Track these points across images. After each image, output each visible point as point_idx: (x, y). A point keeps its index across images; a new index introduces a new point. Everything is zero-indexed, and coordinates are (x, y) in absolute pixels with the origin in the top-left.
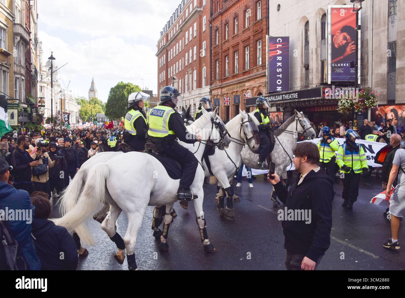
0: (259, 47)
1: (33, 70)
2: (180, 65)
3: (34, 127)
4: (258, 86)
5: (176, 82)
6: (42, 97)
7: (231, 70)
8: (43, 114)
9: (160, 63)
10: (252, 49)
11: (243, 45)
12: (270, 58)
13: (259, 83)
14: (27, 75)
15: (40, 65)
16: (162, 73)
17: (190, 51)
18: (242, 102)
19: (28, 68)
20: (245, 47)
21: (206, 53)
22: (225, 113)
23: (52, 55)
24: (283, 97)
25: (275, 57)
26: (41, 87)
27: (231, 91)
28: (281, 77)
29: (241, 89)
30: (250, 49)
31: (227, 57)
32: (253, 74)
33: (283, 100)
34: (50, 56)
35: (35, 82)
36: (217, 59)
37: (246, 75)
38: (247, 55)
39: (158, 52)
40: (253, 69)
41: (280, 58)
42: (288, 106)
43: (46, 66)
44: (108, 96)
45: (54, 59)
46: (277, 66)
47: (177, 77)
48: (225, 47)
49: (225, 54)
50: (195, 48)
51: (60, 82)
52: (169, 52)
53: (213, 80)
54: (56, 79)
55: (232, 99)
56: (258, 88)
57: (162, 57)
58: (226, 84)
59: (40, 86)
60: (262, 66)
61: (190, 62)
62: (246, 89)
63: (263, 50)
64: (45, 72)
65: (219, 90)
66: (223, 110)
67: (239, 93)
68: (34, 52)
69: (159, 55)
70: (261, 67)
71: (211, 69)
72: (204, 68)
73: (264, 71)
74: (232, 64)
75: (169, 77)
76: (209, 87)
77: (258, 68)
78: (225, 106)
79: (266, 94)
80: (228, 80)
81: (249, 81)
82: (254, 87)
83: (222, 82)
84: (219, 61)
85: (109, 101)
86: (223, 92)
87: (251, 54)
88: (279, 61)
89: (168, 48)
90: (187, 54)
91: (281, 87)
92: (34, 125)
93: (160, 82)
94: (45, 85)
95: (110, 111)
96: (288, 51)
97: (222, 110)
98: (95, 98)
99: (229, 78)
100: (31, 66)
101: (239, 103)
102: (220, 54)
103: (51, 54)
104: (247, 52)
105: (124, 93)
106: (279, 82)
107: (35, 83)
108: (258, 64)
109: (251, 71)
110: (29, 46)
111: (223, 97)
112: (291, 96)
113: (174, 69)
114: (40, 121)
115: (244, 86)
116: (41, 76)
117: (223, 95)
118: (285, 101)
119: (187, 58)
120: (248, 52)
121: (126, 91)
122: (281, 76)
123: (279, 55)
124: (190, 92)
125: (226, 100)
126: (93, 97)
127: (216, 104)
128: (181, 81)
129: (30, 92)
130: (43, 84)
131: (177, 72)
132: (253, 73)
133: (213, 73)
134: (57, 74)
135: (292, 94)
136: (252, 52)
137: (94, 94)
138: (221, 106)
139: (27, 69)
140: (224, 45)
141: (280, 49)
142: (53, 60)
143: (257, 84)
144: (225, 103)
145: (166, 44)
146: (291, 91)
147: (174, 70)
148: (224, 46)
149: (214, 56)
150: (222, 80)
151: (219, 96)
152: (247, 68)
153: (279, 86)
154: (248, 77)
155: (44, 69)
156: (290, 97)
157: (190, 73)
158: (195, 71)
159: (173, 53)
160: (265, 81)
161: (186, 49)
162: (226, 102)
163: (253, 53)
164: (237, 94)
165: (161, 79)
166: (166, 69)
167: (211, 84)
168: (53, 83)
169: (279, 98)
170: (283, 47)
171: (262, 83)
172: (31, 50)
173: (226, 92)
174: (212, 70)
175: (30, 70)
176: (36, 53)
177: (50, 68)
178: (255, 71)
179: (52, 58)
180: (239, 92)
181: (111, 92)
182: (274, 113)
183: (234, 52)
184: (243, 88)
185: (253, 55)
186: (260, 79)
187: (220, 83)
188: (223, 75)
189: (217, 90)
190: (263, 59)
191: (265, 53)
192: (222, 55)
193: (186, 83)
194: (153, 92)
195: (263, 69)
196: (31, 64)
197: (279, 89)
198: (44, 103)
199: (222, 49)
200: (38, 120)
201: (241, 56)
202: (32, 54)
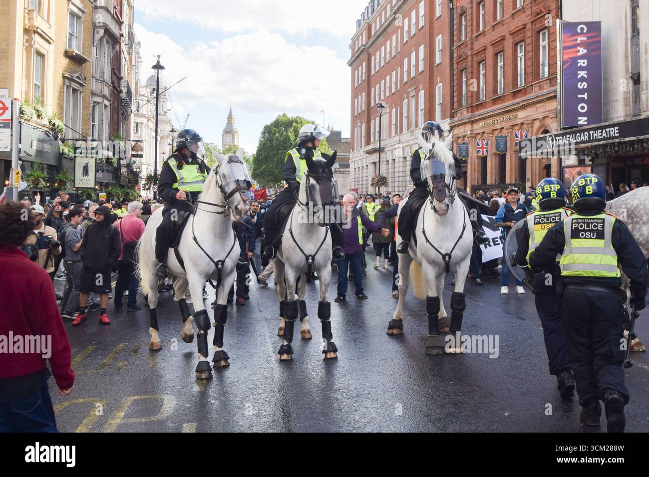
0: (543, 43)
1: (125, 90)
2: (394, 81)
3: (122, 193)
4: (542, 117)
5: (385, 113)
6: (137, 139)
7: (490, 87)
8: (140, 172)
9: (356, 78)
10: (529, 48)
11: (512, 40)
12: (564, 62)
13: (544, 112)
14: (113, 98)
15: (137, 84)
16: (360, 97)
17: (412, 54)
18: (511, 149)
19: (116, 85)
20: (516, 44)
21: (442, 57)
22: (478, 171)
23: (158, 62)
24: (589, 135)
25: (574, 60)
26: (137, 124)
27: (491, 128)
28: (586, 98)
29: (510, 124)
30: (526, 48)
31: (483, 64)
32: (531, 95)
33: (590, 141)
34: (155, 63)
35: (127, 111)
36: (464, 67)
37: (518, 98)
38: (521, 58)
39: (351, 59)
40: (532, 85)
41: (584, 63)
42: (602, 153)
43: (146, 86)
44: (259, 140)
45: (162, 68)
46: (579, 77)
47: (387, 104)
48: (478, 46)
49: (479, 58)
50: (422, 48)
51: (170, 115)
52: (373, 57)
53: (455, 107)
54: (164, 110)
55: (492, 144)
56: (541, 120)
57: (360, 67)
58: (479, 115)
59: (134, 122)
60: (550, 79)
61: (413, 74)
62: (519, 123)
63: (552, 49)
64: (144, 98)
65: (468, 127)
66: (475, 164)
67: (505, 132)
68: (127, 59)
69: (353, 63)
70: (548, 81)
71: (452, 86)
72: (438, 85)
73: (553, 88)
74: (491, 76)
75: (373, 104)
76: (449, 122)
77: (541, 84)
78: (478, 157)
79: (557, 131)
80: (485, 107)
81: (524, 107)
82: (534, 120)
83: (472, 112)
84: (466, 73)
85: (260, 150)
86: (475, 130)
87: (528, 58)
88: (582, 69)
89: (371, 51)
90: (406, 60)
91: (586, 118)
92: (122, 190)
93: (356, 114)
94: (144, 120)
95: (262, 168)
96: (599, 48)
97: (473, 165)
98: (234, 146)
99: (486, 102)
100: (122, 82)
101: (506, 150)
102: (469, 58)
103: (157, 59)
104: (520, 54)
105: (288, 136)
106: (583, 108)
107: (127, 113)
108: (541, 75)
109: (528, 88)
110: (118, 46)
111: (475, 139)
112: (606, 132)
113: (382, 89)
114: (135, 183)
115: (515, 118)
116: (136, 105)
117: (476, 137)
118: (594, 144)
119: (406, 68)
120: (523, 53)
121: (292, 131)
122: (585, 96)
123: (582, 57)
124: (412, 132)
125: (480, 144)
126: (231, 143)
127: (462, 153)
128: (395, 112)
129: (118, 130)
130: (140, 119)
131: (388, 94)
132: (531, 93)
133: (455, 94)
134: (165, 100)
135: (608, 130)
136: (530, 54)
137: (233, 138)
138: (471, 157)
139: (114, 87)
140: (477, 42)
141: (582, 44)
142: (160, 71)
143: (540, 113)
144: (478, 151)
145: (367, 43)
146: (607, 124)
147: (381, 91)
148: (475, 44)
149: (457, 63)
150: (472, 107)
151: (468, 137)
152: (521, 83)
153: (583, 115)
154: (523, 101)
155: (143, 91)
156: (603, 135)
157: (412, 97)
158: (422, 92)
159: (380, 58)
160: (556, 107)
161: (405, 51)
162: (481, 150)
163: (532, 55)
164: (502, 134)
165: (357, 108)
166: (366, 89)
167: (452, 116)
168: (159, 117)
169: (583, 138)
170: (590, 41)
171: (549, 111)
172: (122, 53)
173: (480, 131)
174: (455, 90)
175: (119, 89)
176: (131, 59)
177: (154, 89)
178: (536, 89)
179: (158, 67)
180: (506, 129)
181: (264, 133)
182: (574, 168)
183: (496, 54)
184: (514, 123)
185: (532, 58)
186: (546, 105)
187: (468, 113)
188: (475, 98)
189: (463, 126)
190: (551, 66)
191: (554, 55)
192: (472, 60)
193: (405, 114)
194: (342, 134)
195: (552, 86)
196: (122, 78)
197: (583, 121)
198: (142, 150)
199: (472, 49)
200: (130, 181)
201: (509, 62)
202: (123, 61)
